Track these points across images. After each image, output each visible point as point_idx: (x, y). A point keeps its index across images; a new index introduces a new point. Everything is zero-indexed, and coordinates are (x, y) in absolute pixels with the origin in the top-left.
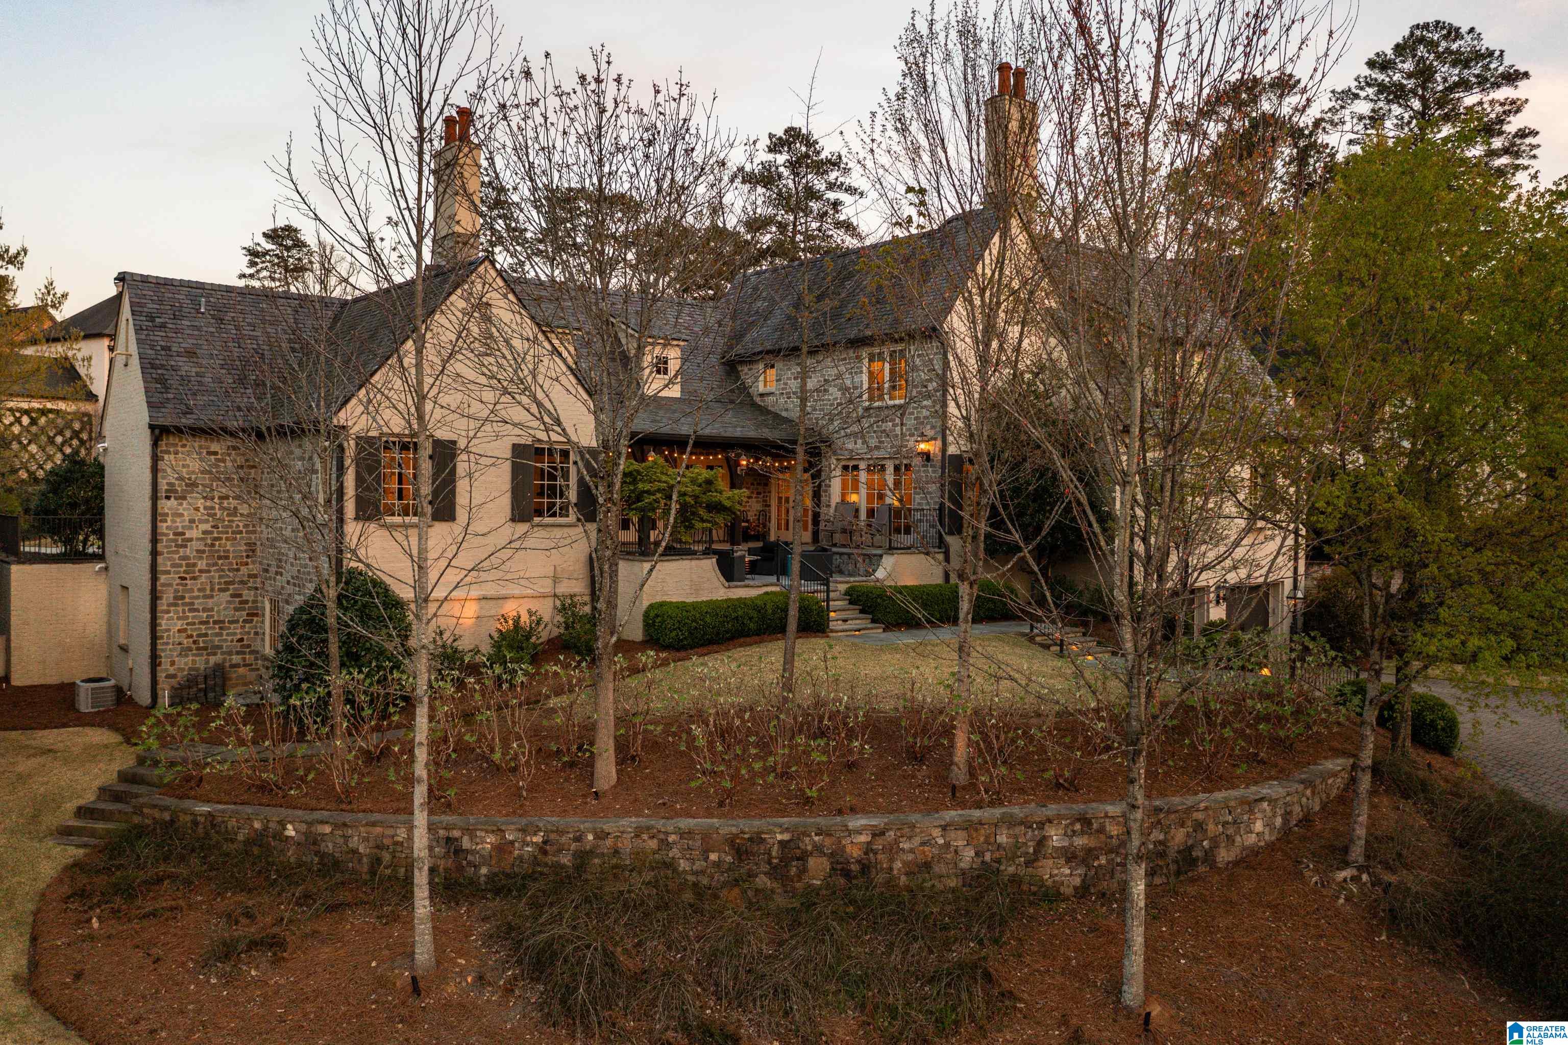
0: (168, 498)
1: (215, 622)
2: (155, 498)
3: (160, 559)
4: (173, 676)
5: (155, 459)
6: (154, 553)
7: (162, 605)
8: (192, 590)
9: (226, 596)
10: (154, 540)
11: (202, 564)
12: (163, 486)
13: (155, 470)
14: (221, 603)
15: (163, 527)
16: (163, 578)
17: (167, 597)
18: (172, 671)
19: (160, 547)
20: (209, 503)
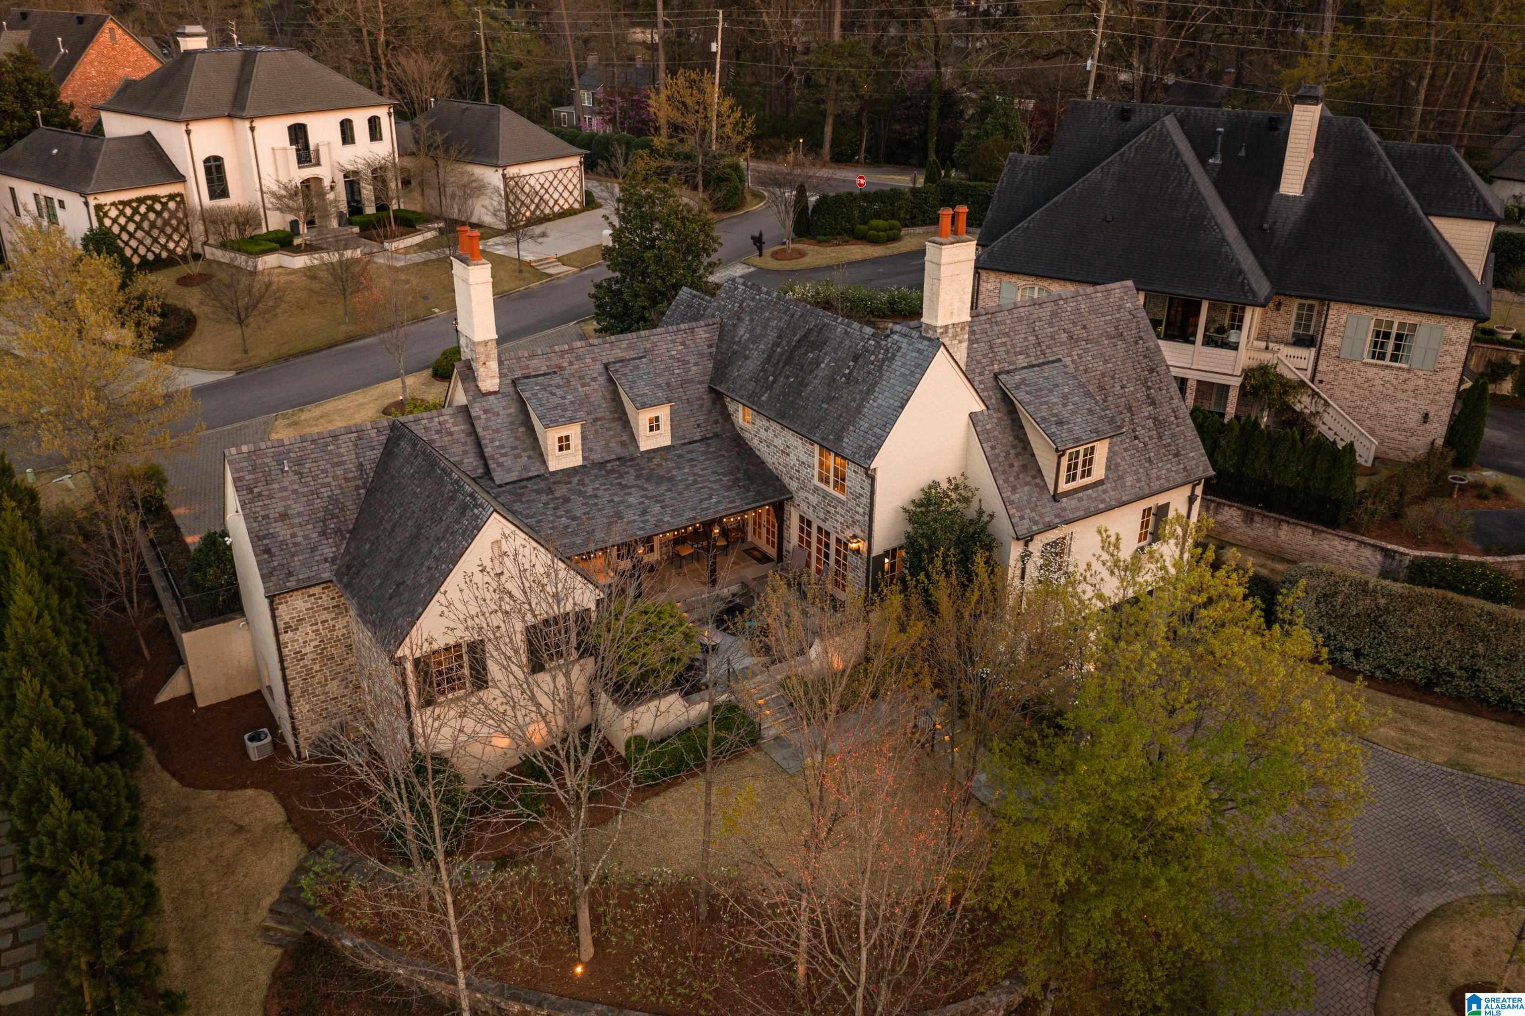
0: (286, 632)
1: (332, 699)
2: (277, 634)
3: (288, 672)
4: (310, 738)
5: (273, 610)
6: (283, 669)
7: (293, 699)
8: (312, 685)
9: (335, 683)
10: (282, 660)
11: (316, 667)
12: (281, 625)
13: (274, 618)
14: (334, 687)
15: (286, 651)
16: (291, 683)
17: (296, 693)
18: (308, 735)
19: (286, 664)
20: (314, 628)
